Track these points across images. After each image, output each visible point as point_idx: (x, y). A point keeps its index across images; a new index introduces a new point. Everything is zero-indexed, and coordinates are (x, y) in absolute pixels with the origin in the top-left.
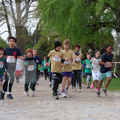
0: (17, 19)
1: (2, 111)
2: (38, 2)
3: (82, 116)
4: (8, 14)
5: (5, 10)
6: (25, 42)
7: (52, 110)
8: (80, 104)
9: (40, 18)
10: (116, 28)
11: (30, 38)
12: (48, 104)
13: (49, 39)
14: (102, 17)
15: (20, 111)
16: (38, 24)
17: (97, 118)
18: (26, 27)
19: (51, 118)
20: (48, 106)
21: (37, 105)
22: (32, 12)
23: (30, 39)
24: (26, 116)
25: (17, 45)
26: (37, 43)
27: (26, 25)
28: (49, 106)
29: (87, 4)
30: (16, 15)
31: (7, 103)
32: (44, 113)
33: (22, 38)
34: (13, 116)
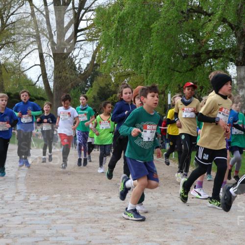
0: (56, 42)
1: (24, 210)
2: (95, 13)
3: (171, 220)
4: (40, 34)
5: (36, 27)
6: (70, 85)
7: (116, 209)
8: (166, 198)
9: (98, 41)
10: (237, 60)
11: (79, 77)
12: (109, 198)
13: (113, 79)
14: (211, 41)
15: (58, 209)
16: (95, 52)
17: (197, 225)
18: (73, 57)
19: (114, 223)
20: (108, 202)
21: (88, 199)
22: (85, 31)
23: (79, 79)
24: (68, 219)
25: (55, 90)
26: (92, 87)
27: (72, 54)
28: (110, 202)
29: (184, 17)
30: (55, 35)
31: (34, 194)
32: (100, 214)
33: (65, 77)
34: (45, 219)
